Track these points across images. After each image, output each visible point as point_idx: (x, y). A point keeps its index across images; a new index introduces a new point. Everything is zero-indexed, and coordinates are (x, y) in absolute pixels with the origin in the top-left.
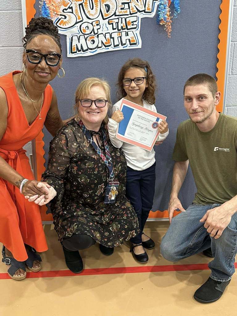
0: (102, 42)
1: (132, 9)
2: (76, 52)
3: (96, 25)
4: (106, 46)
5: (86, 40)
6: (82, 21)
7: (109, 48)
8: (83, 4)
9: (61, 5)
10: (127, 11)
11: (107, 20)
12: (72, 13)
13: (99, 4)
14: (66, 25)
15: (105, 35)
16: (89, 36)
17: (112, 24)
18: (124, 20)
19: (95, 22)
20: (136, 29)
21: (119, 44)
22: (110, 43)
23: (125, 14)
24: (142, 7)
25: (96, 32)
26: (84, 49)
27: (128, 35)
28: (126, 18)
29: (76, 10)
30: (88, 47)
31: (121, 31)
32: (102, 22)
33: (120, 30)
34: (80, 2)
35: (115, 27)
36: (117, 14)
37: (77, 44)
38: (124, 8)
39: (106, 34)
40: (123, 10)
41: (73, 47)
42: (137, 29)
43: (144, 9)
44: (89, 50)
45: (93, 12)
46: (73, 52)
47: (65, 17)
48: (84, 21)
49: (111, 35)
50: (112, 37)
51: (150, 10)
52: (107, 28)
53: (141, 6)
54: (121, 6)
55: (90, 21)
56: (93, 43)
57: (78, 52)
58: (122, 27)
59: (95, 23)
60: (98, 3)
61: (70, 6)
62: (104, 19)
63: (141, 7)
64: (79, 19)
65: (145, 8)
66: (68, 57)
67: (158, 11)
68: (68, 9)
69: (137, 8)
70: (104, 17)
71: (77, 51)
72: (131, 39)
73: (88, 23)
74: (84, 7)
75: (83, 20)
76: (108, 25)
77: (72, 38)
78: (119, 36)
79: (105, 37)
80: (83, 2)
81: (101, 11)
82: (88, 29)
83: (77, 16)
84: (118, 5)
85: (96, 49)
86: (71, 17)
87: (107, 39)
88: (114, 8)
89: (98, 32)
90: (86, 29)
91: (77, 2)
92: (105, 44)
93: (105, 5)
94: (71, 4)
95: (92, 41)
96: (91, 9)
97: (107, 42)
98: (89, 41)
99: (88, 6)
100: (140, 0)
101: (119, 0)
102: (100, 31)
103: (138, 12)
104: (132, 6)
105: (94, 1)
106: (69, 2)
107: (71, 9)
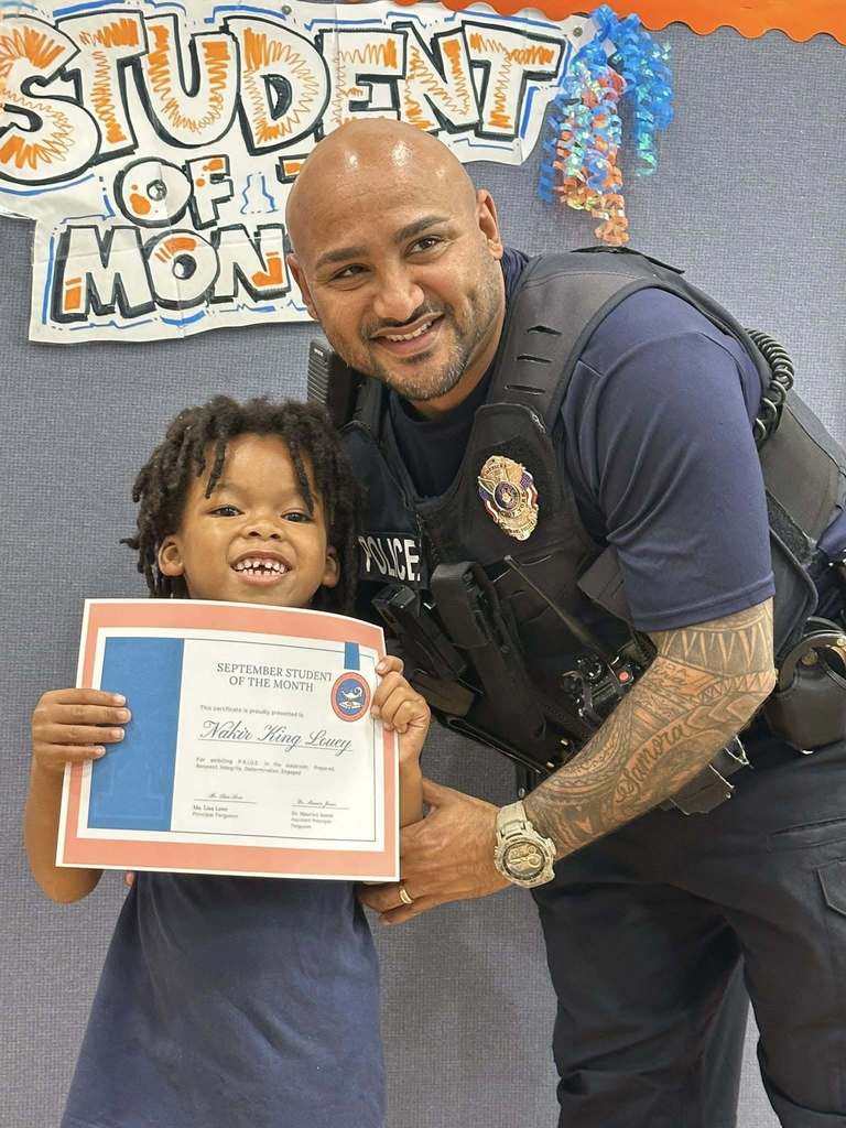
0: (238, 273)
1: (409, 113)
2: (82, 317)
3: (207, 178)
4: (256, 296)
5: (145, 253)
6: (128, 151)
7: (271, 309)
8: (144, 61)
9: (13, 57)
11: (274, 157)
12: (78, 102)
13: (231, 71)
14: (34, 166)
15: (257, 234)
16: (167, 233)
19: (206, 162)
22: (281, 281)
24: (467, 106)
25: (206, 214)
26: (132, 304)
29: (102, 91)
30: (154, 295)
32: (243, 164)
34: (126, 51)
37: (89, 276)
38: (367, 102)
39: (262, 231)
41: (65, 288)
43: (473, 117)
44: (160, 311)
45: (194, 108)
46: (64, 312)
47: (36, 123)
48: (139, 154)
51: (506, 127)
52: (272, 199)
53: (459, 102)
54: (353, 91)
55: (179, 156)
56: (187, 276)
57: (92, 317)
59: (205, 168)
60: (226, 66)
61: (69, 68)
62: (253, 151)
63: (461, 107)
64: (115, 136)
65: (480, 106)
66: (32, 338)
67: (549, 134)
68: (52, 78)
69: (437, 112)
70: (255, 139)
73: (164, 163)
74: (147, 78)
75: (136, 145)
76: (273, 184)
77: (66, 237)
79: (257, 248)
80: (143, 54)
81: (239, 107)
82: (159, 199)
83: (102, 124)
84: (337, 87)
85: (202, 307)
86: (69, 123)
87: (265, 258)
88: (313, 97)
89: (217, 217)
90: (151, 198)
91: (108, 45)
92: (254, 286)
93: (264, 77)
94: (76, 54)
95: (180, 260)
96: (185, 91)
97: (268, 274)
98: (164, 261)
99: (167, 72)
100: (456, 71)
101: (344, 60)
102: (228, 215)
103: (445, 132)
104: (410, 97)
105: (205, 50)
106: (61, 45)
107: (72, 81)
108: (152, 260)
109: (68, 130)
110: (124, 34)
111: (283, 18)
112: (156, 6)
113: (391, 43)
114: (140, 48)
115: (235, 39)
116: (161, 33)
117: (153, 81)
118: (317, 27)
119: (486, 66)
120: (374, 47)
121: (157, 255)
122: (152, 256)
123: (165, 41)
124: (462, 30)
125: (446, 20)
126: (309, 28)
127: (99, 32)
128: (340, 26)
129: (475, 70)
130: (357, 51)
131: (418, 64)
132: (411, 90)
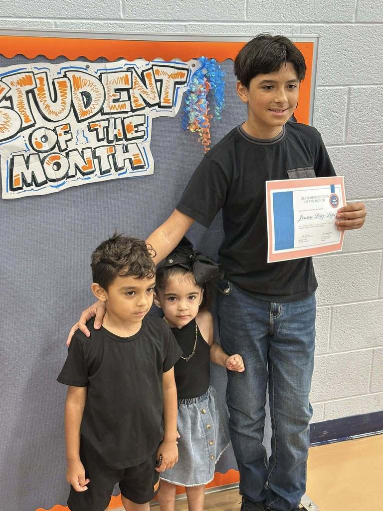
0: (77, 167)
1: (134, 102)
2: (21, 188)
3: (63, 133)
4: (84, 174)
5: (42, 162)
6: (33, 125)
7: (89, 178)
8: (36, 91)
10: (125, 105)
11: (86, 123)
12: (12, 108)
13: (68, 91)
15: (82, 152)
16: (50, 154)
17: (97, 130)
18: (119, 122)
19: (62, 127)
20: (144, 139)
21: (111, 169)
22: (92, 168)
23: (122, 110)
24: (155, 97)
25: (63, 147)
26: (39, 182)
27: (127, 151)
28: (124, 118)
29: (21, 103)
30: (47, 177)
31: (115, 143)
32: (75, 126)
33: (112, 142)
34: (28, 88)
35: (101, 137)
36: (106, 110)
37: (22, 173)
38: (119, 99)
39: (84, 151)
40: (117, 104)
41: (14, 178)
42: (146, 139)
43: (157, 101)
44: (50, 183)
45: (56, 107)
46: (14, 187)
48: (37, 126)
49: (94, 153)
50: (97, 155)
51: (169, 103)
52: (87, 138)
53: (152, 95)
54: (113, 95)
55: (52, 125)
56: (58, 169)
57: (25, 188)
58: (116, 136)
59: (62, 129)
60: (66, 90)
61: (7, 96)
62: (79, 121)
63: (153, 97)
64: (27, 120)
65: (160, 98)
66: (3, 198)
67: (184, 105)
68: (2, 100)
69: (144, 100)
70: (79, 116)
71: (23, 186)
72: (133, 159)
73: (47, 128)
74: (37, 97)
75: (35, 123)
76: (87, 132)
77: (12, 160)
78: (110, 153)
79: (83, 157)
80: (35, 88)
81: (72, 105)
82: (45, 142)
83: (22, 116)
84: (108, 94)
85: (64, 180)
86: (10, 117)
87: (86, 160)
88: (99, 99)
89: (67, 147)
90: (43, 142)
91: (21, 86)
92: (83, 171)
93: (81, 93)
94: (10, 90)
95: (55, 164)
96: (52, 101)
97: (87, 166)
98: (49, 165)
99: (45, 94)
100: (151, 84)
101: (110, 84)
102: (71, 145)
103: (148, 107)
104: (135, 96)
105: (58, 85)
106: (4, 87)
107: (9, 101)
108: (45, 165)
109: (9, 120)
110: (28, 81)
111: (87, 70)
112: (39, 69)
113: (127, 76)
114: (34, 86)
115: (69, 79)
116: (41, 79)
117: (40, 98)
118: (99, 72)
119: (161, 81)
120: (121, 78)
121: (46, 163)
122: (45, 163)
123: (43, 82)
124: (152, 68)
125: (146, 65)
126: (96, 73)
127: (18, 81)
128: (108, 71)
129: (157, 83)
130: (114, 80)
131: (137, 83)
132: (135, 93)
